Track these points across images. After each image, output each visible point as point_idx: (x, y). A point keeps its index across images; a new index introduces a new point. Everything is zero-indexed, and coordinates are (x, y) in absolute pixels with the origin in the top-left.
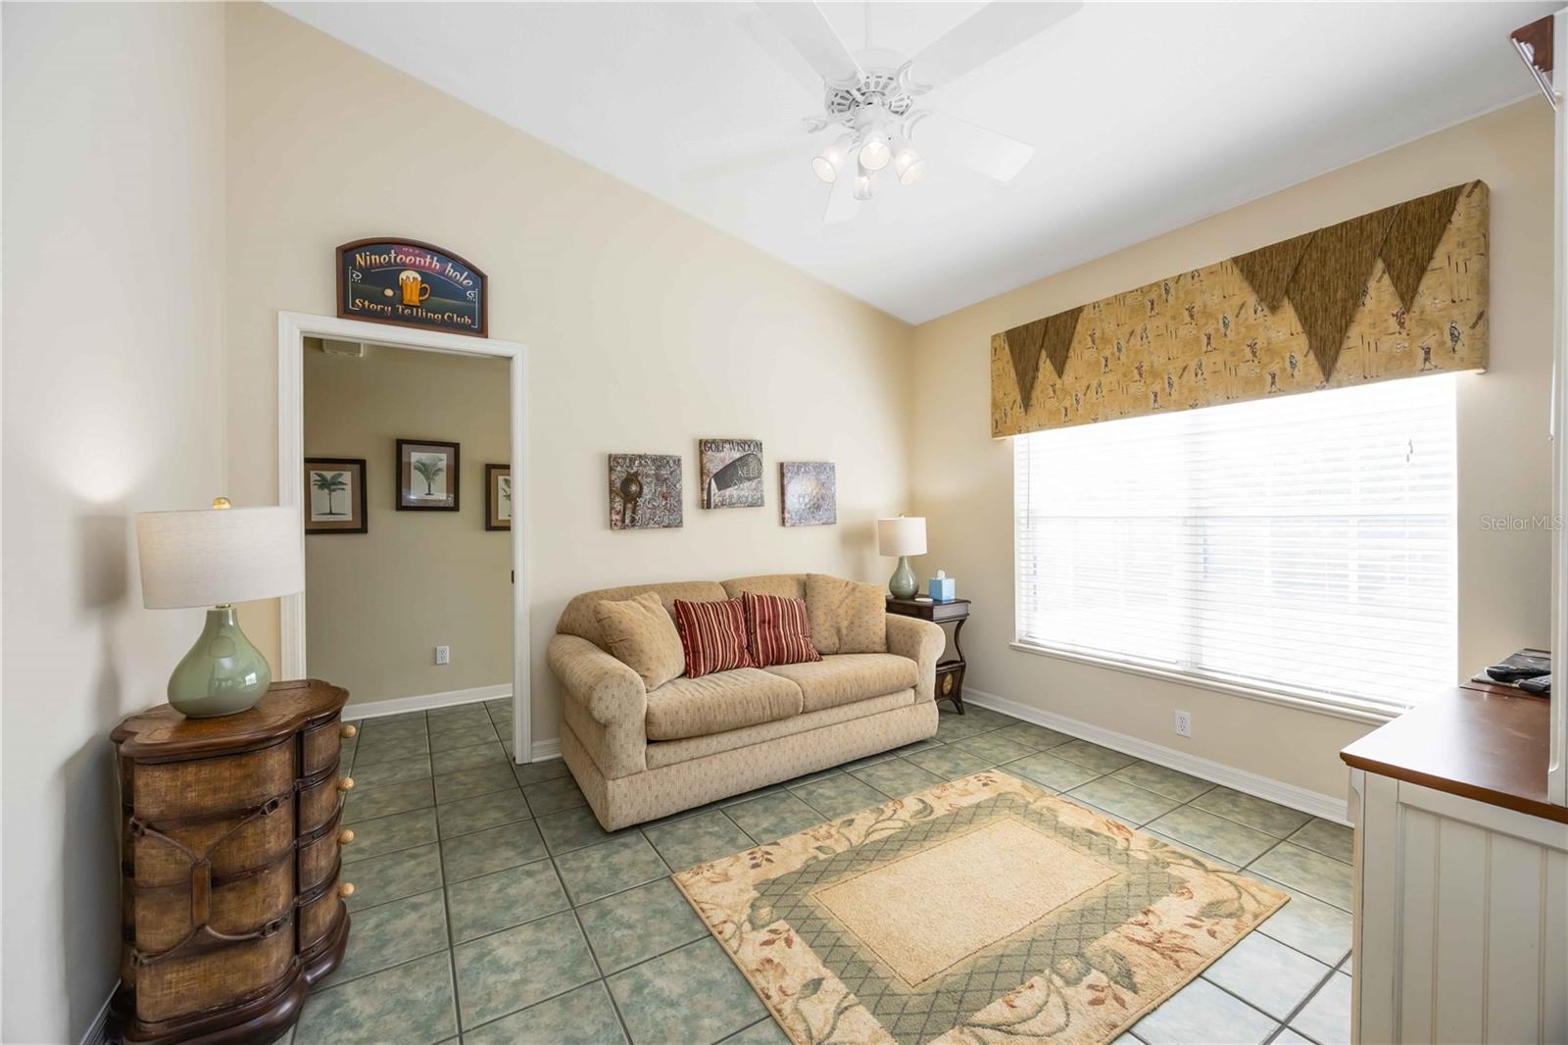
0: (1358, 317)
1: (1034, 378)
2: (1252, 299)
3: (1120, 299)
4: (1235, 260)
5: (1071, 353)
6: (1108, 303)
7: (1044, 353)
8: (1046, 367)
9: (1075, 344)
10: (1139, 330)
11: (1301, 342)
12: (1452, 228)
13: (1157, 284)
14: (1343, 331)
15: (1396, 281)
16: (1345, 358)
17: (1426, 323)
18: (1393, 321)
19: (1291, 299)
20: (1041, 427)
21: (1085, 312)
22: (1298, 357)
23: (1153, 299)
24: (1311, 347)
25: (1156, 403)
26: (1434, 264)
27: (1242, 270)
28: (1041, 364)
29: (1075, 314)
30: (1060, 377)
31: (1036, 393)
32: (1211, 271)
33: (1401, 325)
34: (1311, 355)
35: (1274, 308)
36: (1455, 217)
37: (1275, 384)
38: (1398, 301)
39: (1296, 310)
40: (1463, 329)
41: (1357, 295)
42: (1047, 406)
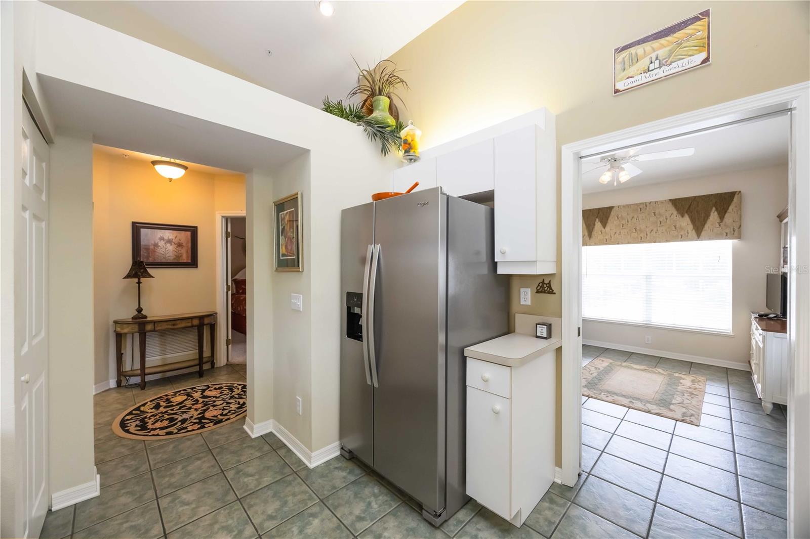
0: (708, 222)
1: (593, 228)
2: (675, 212)
3: (628, 206)
4: (670, 200)
5: (609, 221)
6: (624, 207)
7: (597, 220)
8: (598, 225)
9: (610, 218)
10: (636, 216)
11: (691, 227)
12: (734, 202)
13: (643, 203)
14: (703, 225)
15: (719, 214)
16: (703, 233)
17: (726, 226)
18: (717, 224)
19: (688, 215)
20: (596, 244)
21: (615, 208)
22: (690, 231)
23: (641, 207)
24: (694, 228)
25: (641, 241)
26: (729, 211)
27: (672, 204)
28: (596, 223)
29: (611, 208)
30: (604, 228)
31: (594, 233)
32: (662, 202)
33: (720, 225)
34: (694, 231)
35: (683, 216)
36: (734, 199)
37: (683, 238)
38: (719, 220)
39: (689, 217)
40: (736, 229)
41: (707, 217)
42: (599, 238)
